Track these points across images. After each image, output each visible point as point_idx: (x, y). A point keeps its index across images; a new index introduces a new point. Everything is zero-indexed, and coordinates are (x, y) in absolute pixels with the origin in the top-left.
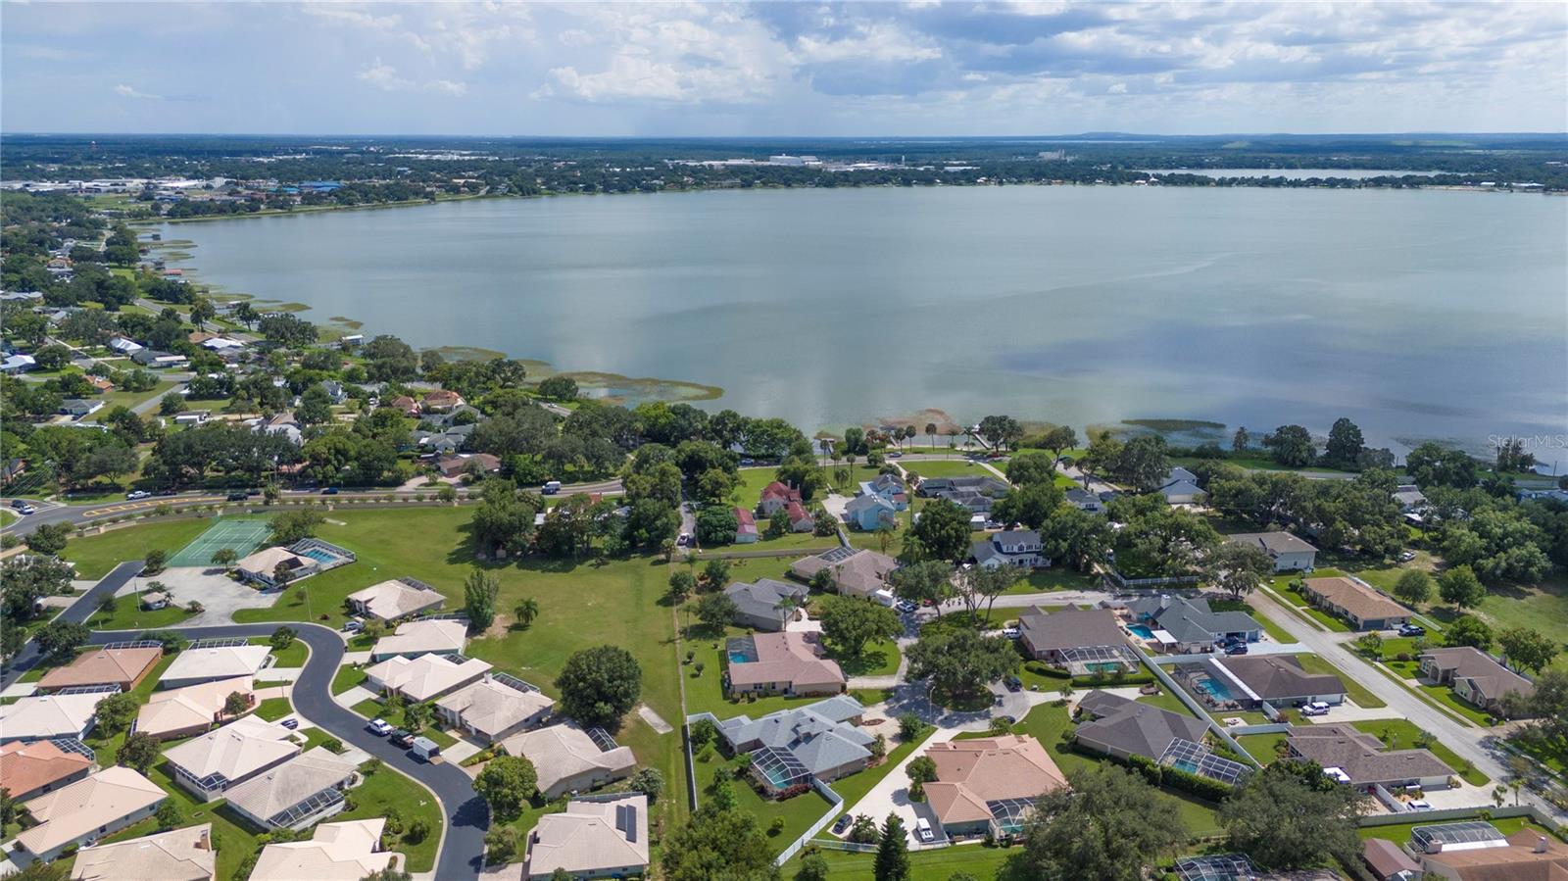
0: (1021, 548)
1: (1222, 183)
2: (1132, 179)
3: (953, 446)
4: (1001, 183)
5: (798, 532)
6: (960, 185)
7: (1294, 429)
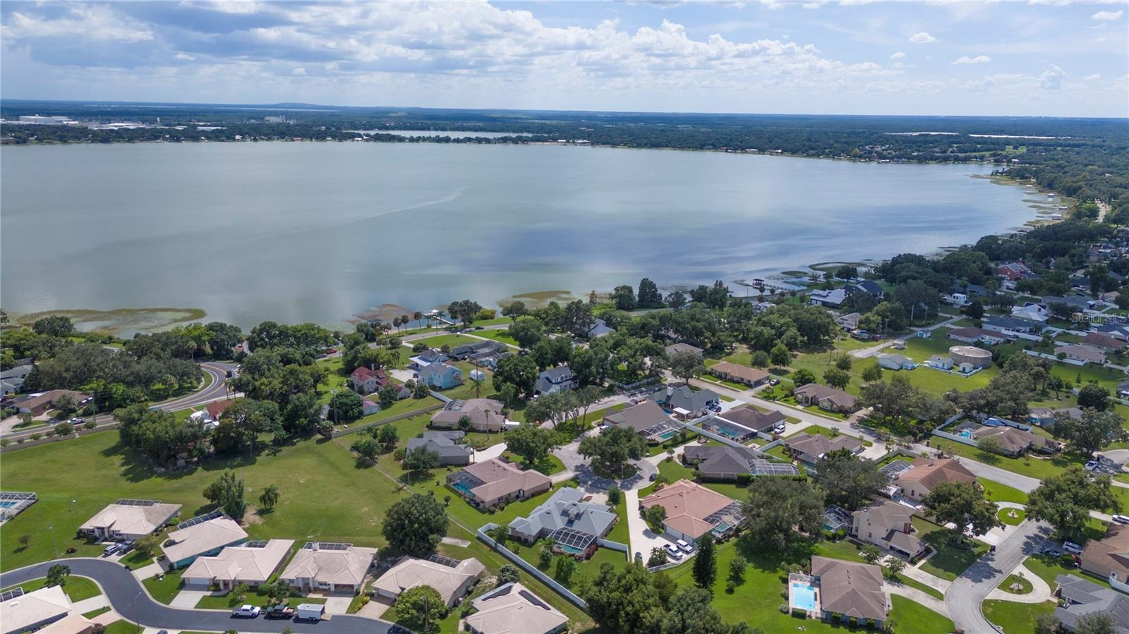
0: (562, 379)
1: (412, 140)
2: (352, 137)
3: (429, 326)
4: (255, 140)
5: (401, 399)
6: (223, 141)
7: (624, 287)
